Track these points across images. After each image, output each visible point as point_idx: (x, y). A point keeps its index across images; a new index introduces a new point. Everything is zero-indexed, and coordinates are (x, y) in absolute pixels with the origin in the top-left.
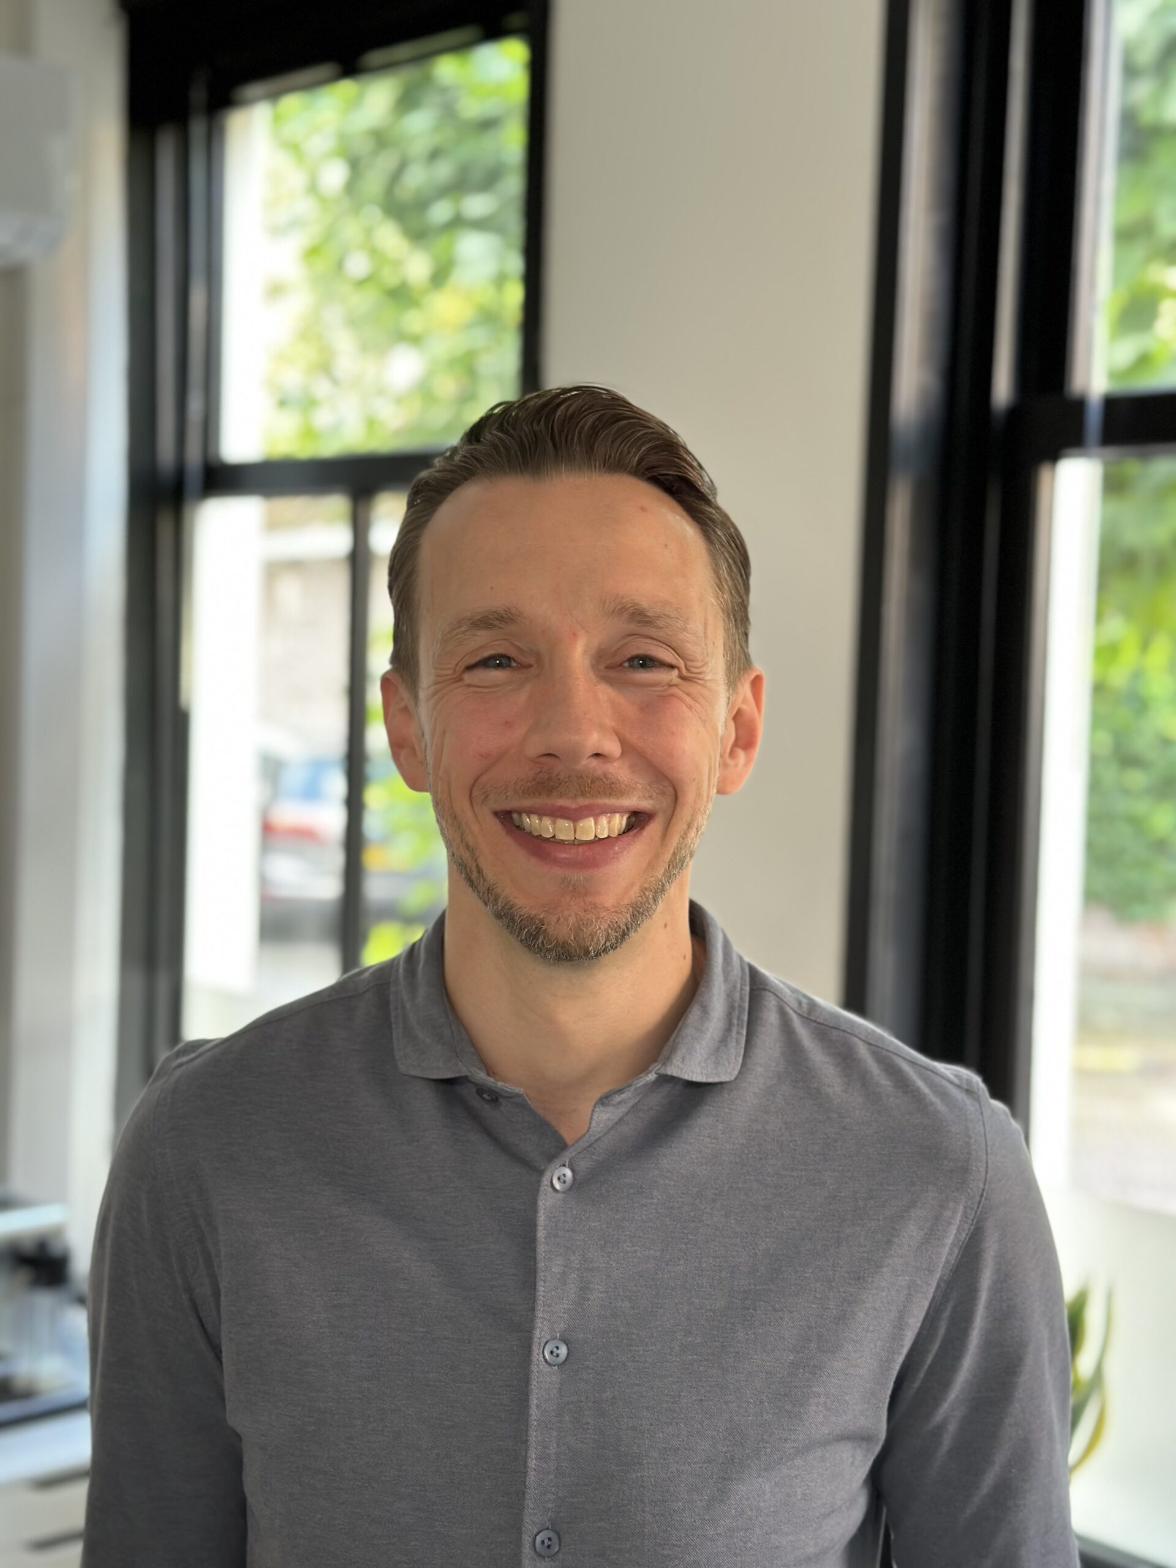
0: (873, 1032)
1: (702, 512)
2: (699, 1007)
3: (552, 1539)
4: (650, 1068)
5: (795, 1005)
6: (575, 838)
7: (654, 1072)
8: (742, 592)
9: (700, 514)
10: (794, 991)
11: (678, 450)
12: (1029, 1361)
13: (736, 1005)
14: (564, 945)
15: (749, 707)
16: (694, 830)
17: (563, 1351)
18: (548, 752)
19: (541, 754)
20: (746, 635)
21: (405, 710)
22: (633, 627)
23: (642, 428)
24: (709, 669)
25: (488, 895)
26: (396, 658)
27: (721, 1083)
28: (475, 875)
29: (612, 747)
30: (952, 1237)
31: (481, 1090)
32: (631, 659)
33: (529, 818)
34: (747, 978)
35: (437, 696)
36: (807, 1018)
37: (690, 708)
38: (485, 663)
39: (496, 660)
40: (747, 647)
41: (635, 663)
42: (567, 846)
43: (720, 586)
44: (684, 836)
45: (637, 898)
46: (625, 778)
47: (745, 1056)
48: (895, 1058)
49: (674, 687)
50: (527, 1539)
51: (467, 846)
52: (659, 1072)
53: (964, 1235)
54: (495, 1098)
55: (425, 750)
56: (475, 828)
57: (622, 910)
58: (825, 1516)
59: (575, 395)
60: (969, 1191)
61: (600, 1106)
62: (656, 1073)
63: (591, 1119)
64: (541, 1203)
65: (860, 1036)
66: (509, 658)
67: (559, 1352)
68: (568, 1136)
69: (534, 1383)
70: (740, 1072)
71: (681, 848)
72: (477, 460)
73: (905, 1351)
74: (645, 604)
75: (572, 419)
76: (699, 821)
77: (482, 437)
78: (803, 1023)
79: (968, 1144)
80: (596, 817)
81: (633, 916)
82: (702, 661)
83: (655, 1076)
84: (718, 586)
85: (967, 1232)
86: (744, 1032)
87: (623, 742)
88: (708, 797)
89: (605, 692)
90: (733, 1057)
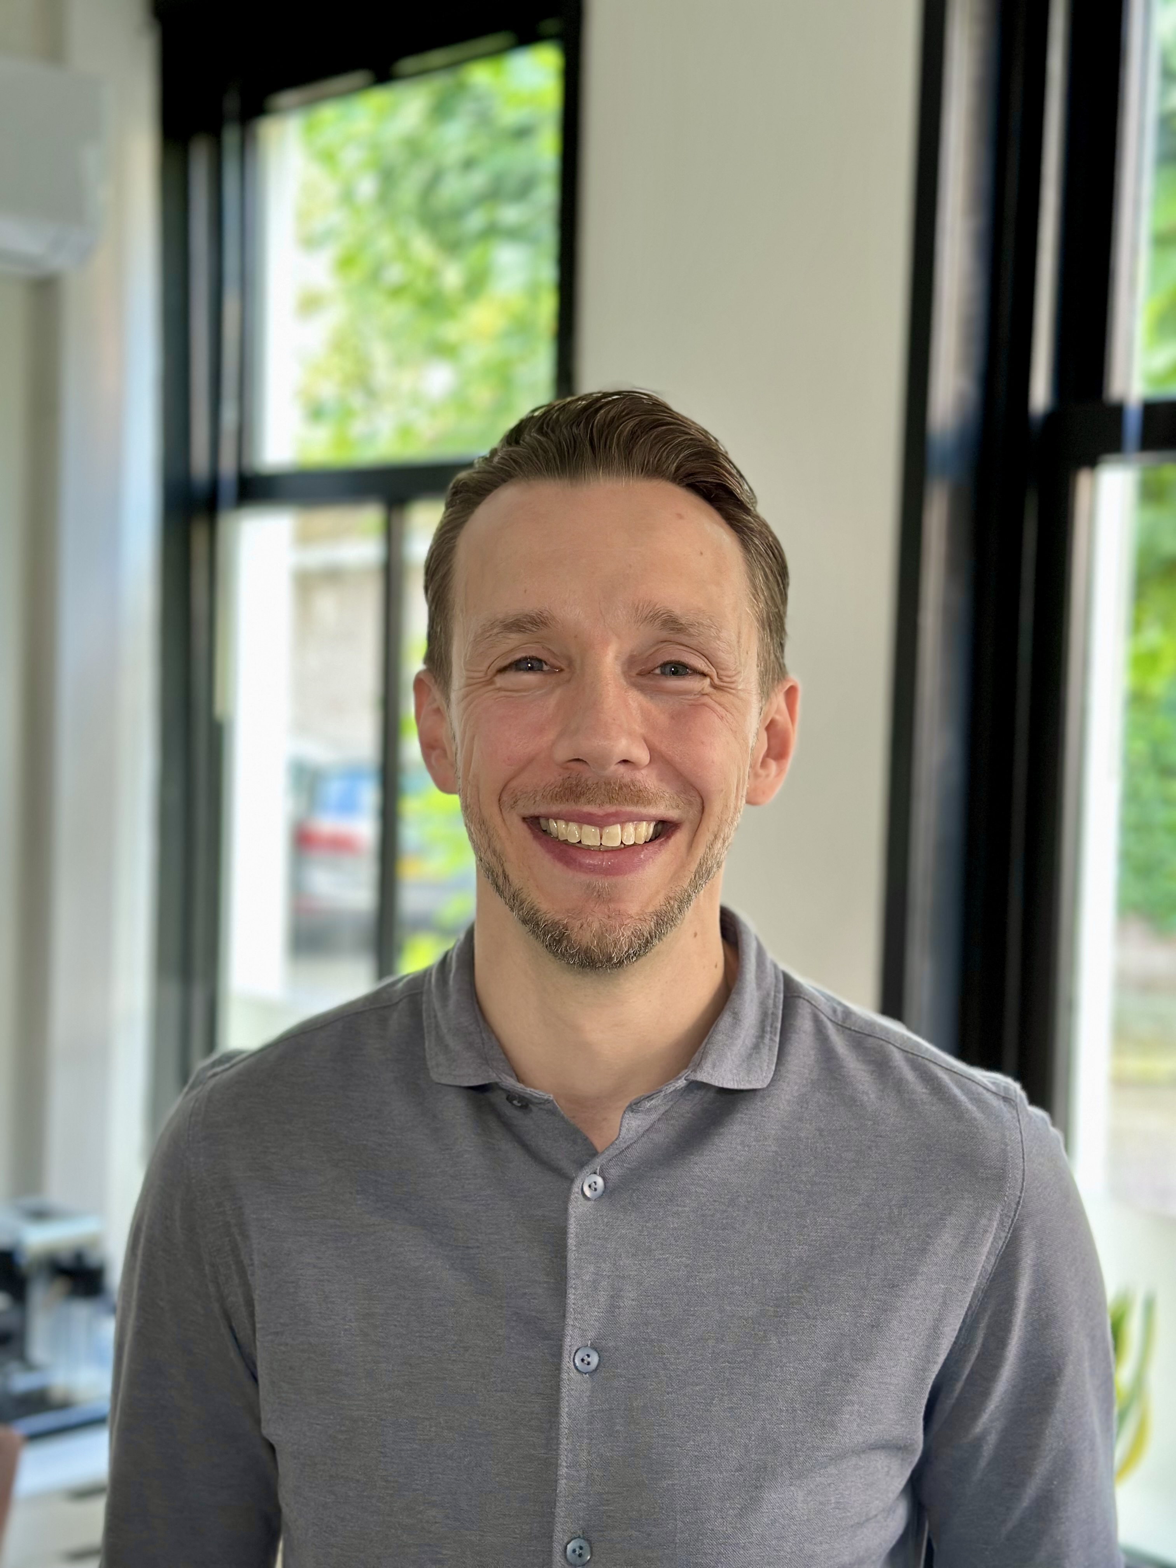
0: (909, 1039)
1: (739, 521)
2: (730, 1014)
3: (584, 1548)
4: (680, 1075)
5: (829, 1012)
6: (601, 844)
7: (683, 1078)
8: (779, 601)
9: (739, 522)
10: (829, 999)
11: (717, 456)
12: (1069, 1371)
13: (770, 1012)
14: (587, 951)
15: (783, 718)
16: (721, 841)
17: (594, 1359)
18: (576, 758)
19: (570, 759)
20: (782, 646)
21: (438, 711)
22: (665, 634)
23: (682, 435)
24: (742, 678)
25: (514, 900)
26: (430, 658)
27: (754, 1091)
28: (501, 881)
29: (641, 755)
30: (989, 1244)
31: (511, 1097)
32: (664, 665)
33: (556, 823)
34: (781, 986)
35: (468, 699)
36: (842, 1026)
37: (722, 718)
38: (518, 665)
39: (528, 663)
40: (783, 658)
41: (667, 670)
42: (593, 853)
43: (755, 595)
44: (711, 847)
45: (662, 907)
46: (653, 787)
47: (777, 1064)
48: (932, 1066)
49: (706, 697)
50: (557, 1548)
51: (494, 852)
52: (689, 1078)
53: (1001, 1243)
54: (525, 1104)
55: (456, 754)
56: (503, 833)
57: (646, 918)
58: (860, 1525)
59: (617, 399)
60: (1006, 1199)
61: (630, 1112)
62: (686, 1080)
63: (621, 1125)
64: (571, 1211)
65: (896, 1044)
66: (540, 661)
67: (589, 1359)
68: (599, 1143)
69: (564, 1390)
70: (773, 1080)
71: (707, 859)
72: (515, 461)
73: (941, 1359)
74: (677, 611)
75: (612, 424)
76: (726, 831)
77: (522, 438)
78: (838, 1030)
79: (1004, 1151)
80: (623, 823)
81: (657, 924)
82: (735, 670)
83: (685, 1082)
84: (754, 595)
85: (1003, 1240)
86: (777, 1039)
87: (652, 750)
88: (735, 809)
89: (635, 699)
90: (766, 1064)
